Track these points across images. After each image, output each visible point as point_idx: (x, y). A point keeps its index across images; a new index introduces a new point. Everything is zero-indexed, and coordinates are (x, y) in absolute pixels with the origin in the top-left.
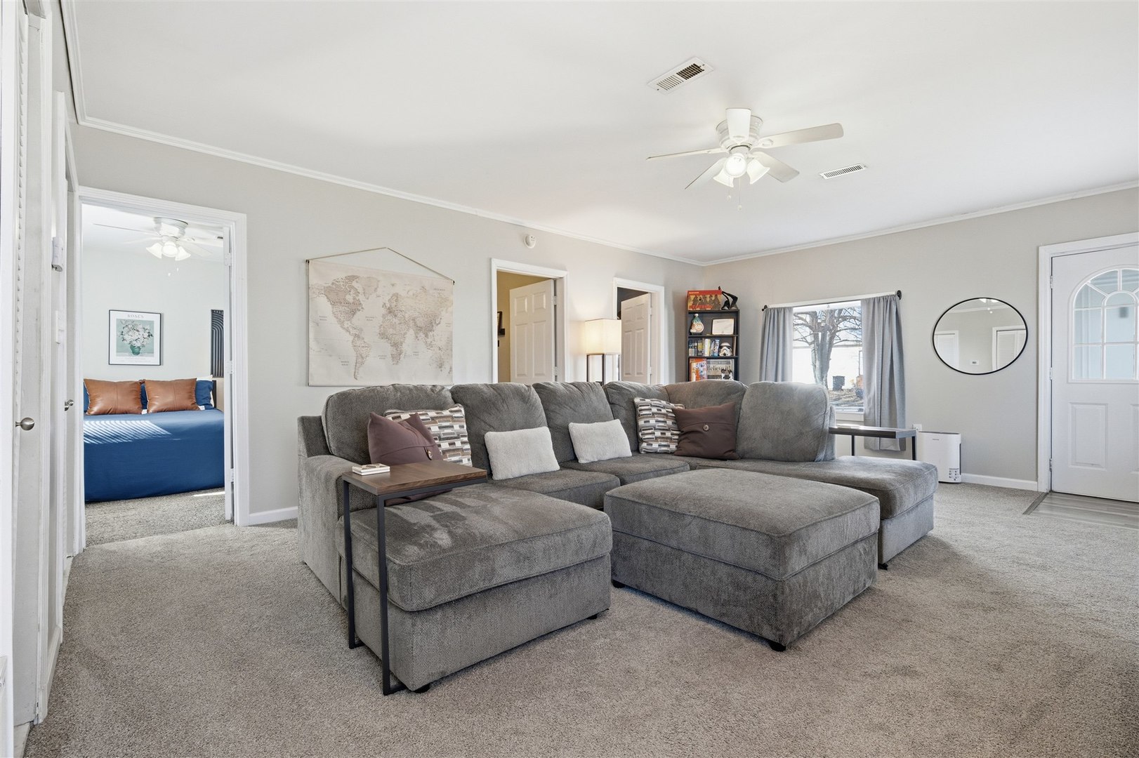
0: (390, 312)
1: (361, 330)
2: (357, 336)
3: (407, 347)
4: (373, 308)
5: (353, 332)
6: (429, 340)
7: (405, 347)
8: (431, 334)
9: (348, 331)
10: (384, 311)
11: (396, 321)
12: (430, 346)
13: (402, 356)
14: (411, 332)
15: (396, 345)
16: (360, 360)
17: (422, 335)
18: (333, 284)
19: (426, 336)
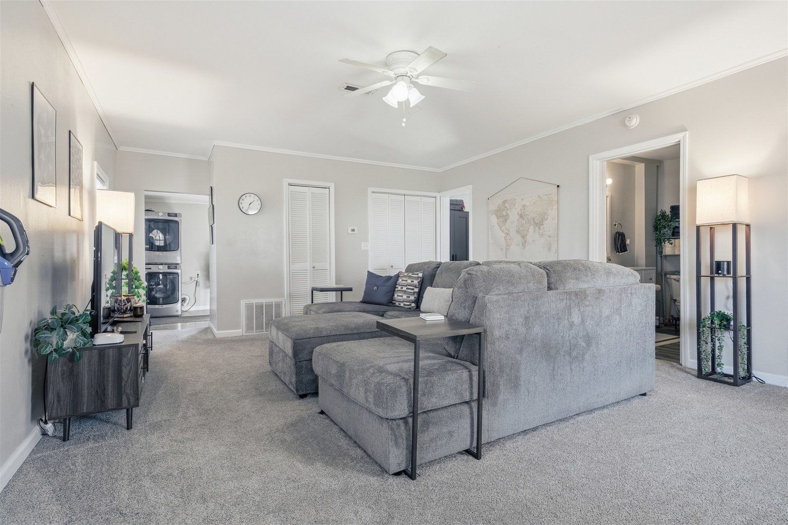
0: (521, 217)
1: (509, 230)
2: (507, 234)
3: (529, 238)
4: (514, 216)
5: (505, 231)
6: (541, 231)
7: (528, 238)
8: (542, 227)
9: (503, 231)
10: (518, 217)
11: (524, 222)
12: (542, 235)
13: (527, 244)
14: (532, 227)
15: (523, 237)
16: (507, 247)
17: (537, 229)
18: (498, 207)
19: (539, 228)
